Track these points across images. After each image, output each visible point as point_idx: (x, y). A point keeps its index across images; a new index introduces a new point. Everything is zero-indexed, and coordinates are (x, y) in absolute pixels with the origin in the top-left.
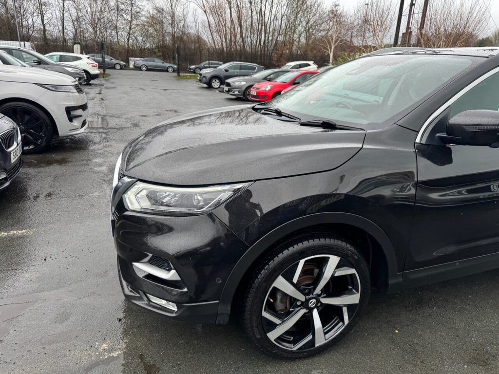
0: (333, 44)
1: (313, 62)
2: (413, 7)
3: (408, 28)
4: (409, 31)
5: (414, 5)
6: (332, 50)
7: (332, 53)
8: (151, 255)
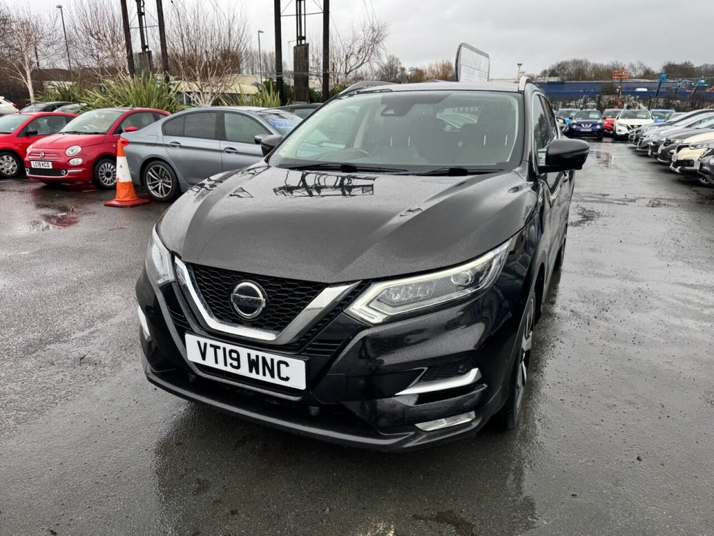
0: (27, 67)
1: (3, 98)
2: (143, 16)
3: (144, 47)
4: (147, 50)
5: (143, 14)
6: (29, 77)
7: (29, 81)
8: (426, 369)
